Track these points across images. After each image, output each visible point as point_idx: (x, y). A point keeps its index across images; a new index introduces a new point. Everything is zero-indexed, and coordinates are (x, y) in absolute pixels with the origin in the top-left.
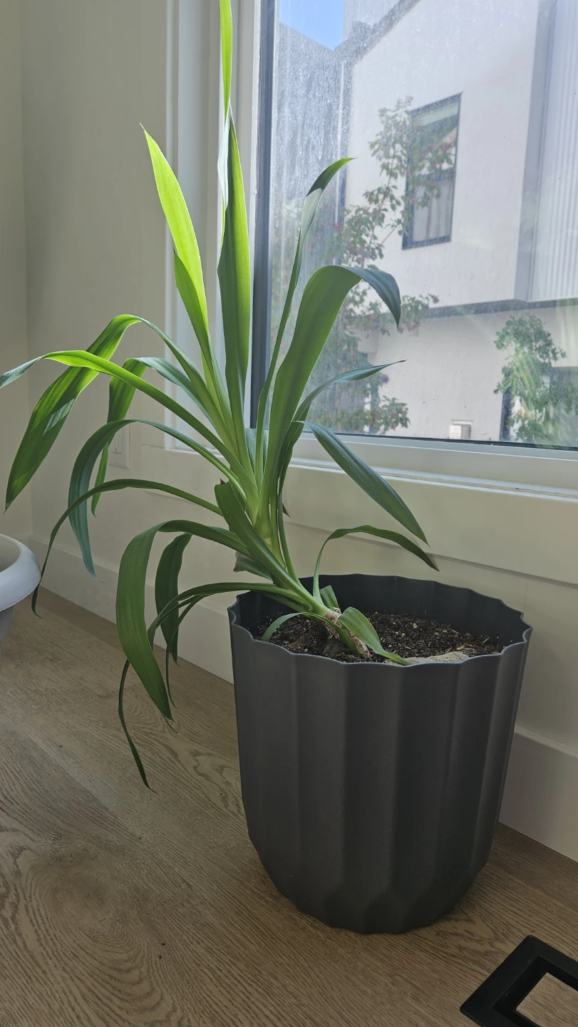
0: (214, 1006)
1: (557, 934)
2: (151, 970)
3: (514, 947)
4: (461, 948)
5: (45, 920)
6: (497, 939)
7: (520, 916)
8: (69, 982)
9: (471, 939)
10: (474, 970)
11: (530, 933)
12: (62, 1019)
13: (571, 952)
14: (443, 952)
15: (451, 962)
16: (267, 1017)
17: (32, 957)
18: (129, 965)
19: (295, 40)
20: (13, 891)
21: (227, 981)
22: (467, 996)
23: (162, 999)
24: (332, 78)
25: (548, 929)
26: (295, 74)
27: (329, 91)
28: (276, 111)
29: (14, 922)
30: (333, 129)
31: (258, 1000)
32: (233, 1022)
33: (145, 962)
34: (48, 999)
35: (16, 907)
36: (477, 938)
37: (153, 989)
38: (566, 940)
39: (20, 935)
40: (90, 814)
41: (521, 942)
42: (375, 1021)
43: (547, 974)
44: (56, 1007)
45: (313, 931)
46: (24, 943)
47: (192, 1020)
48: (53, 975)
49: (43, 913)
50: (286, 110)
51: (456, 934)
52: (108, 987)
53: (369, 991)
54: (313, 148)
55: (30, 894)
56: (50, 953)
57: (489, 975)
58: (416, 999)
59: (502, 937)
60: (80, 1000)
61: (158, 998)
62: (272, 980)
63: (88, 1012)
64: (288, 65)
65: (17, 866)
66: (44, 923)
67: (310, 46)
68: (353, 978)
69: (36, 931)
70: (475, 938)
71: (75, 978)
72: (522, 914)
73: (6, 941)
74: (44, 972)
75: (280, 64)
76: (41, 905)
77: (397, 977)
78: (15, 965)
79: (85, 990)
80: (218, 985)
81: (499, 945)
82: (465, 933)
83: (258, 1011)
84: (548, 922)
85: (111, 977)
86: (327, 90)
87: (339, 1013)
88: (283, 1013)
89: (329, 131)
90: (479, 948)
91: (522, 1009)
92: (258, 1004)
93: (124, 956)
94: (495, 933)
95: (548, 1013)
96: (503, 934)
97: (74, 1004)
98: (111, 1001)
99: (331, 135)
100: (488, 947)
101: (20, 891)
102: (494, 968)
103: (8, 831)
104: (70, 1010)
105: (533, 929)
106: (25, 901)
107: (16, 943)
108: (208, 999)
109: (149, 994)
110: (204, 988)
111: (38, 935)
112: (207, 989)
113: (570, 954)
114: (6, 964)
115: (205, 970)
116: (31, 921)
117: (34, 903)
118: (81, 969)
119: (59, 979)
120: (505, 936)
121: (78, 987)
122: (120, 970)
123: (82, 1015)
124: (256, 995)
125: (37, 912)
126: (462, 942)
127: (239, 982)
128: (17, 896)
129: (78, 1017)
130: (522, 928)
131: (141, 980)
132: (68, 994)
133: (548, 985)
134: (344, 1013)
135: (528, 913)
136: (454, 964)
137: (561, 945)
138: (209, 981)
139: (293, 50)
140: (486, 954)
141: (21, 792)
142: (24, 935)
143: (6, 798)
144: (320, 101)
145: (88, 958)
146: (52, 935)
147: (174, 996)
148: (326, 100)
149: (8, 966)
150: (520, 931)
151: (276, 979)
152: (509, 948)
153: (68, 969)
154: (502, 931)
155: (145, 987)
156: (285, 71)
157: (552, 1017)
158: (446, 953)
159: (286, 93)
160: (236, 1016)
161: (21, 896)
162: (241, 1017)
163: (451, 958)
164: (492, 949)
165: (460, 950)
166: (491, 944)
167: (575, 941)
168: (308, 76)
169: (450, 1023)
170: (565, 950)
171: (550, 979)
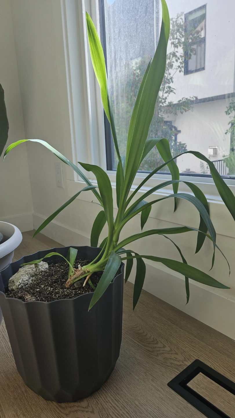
1: (207, 359)
3: (191, 363)
4: (171, 363)
6: (185, 360)
10: (175, 371)
11: (197, 358)
13: (211, 365)
14: (165, 365)
15: (167, 368)
22: (171, 380)
24: (127, 31)
25: (205, 357)
26: (113, 30)
30: (129, 52)
36: (178, 360)
38: (210, 361)
41: (193, 361)
42: (137, 388)
43: (200, 373)
50: (112, 44)
51: (171, 359)
53: (137, 378)
54: (122, 59)
57: (179, 373)
58: (152, 380)
59: (187, 360)
70: (177, 360)
72: (196, 352)
75: (108, 26)
77: (147, 373)
81: (185, 362)
82: (174, 359)
84: (205, 354)
86: (125, 36)
89: (127, 53)
90: (179, 363)
91: (189, 385)
94: (185, 358)
95: (198, 386)
96: (188, 359)
99: (128, 54)
100: (181, 363)
102: (182, 370)
105: (199, 357)
113: (211, 366)
126: (172, 361)
130: (195, 356)
133: (200, 376)
134: (127, 385)
135: (198, 351)
136: (168, 369)
140: (180, 365)
148: (125, 40)
150: (194, 357)
152: (189, 363)
154: (187, 357)
156: (110, 29)
157: (199, 387)
158: (166, 365)
159: (112, 38)
164: (183, 364)
165: (171, 364)
166: (182, 362)
167: (214, 361)
168: (118, 31)
169: (162, 389)
170: (209, 364)
171: (201, 375)
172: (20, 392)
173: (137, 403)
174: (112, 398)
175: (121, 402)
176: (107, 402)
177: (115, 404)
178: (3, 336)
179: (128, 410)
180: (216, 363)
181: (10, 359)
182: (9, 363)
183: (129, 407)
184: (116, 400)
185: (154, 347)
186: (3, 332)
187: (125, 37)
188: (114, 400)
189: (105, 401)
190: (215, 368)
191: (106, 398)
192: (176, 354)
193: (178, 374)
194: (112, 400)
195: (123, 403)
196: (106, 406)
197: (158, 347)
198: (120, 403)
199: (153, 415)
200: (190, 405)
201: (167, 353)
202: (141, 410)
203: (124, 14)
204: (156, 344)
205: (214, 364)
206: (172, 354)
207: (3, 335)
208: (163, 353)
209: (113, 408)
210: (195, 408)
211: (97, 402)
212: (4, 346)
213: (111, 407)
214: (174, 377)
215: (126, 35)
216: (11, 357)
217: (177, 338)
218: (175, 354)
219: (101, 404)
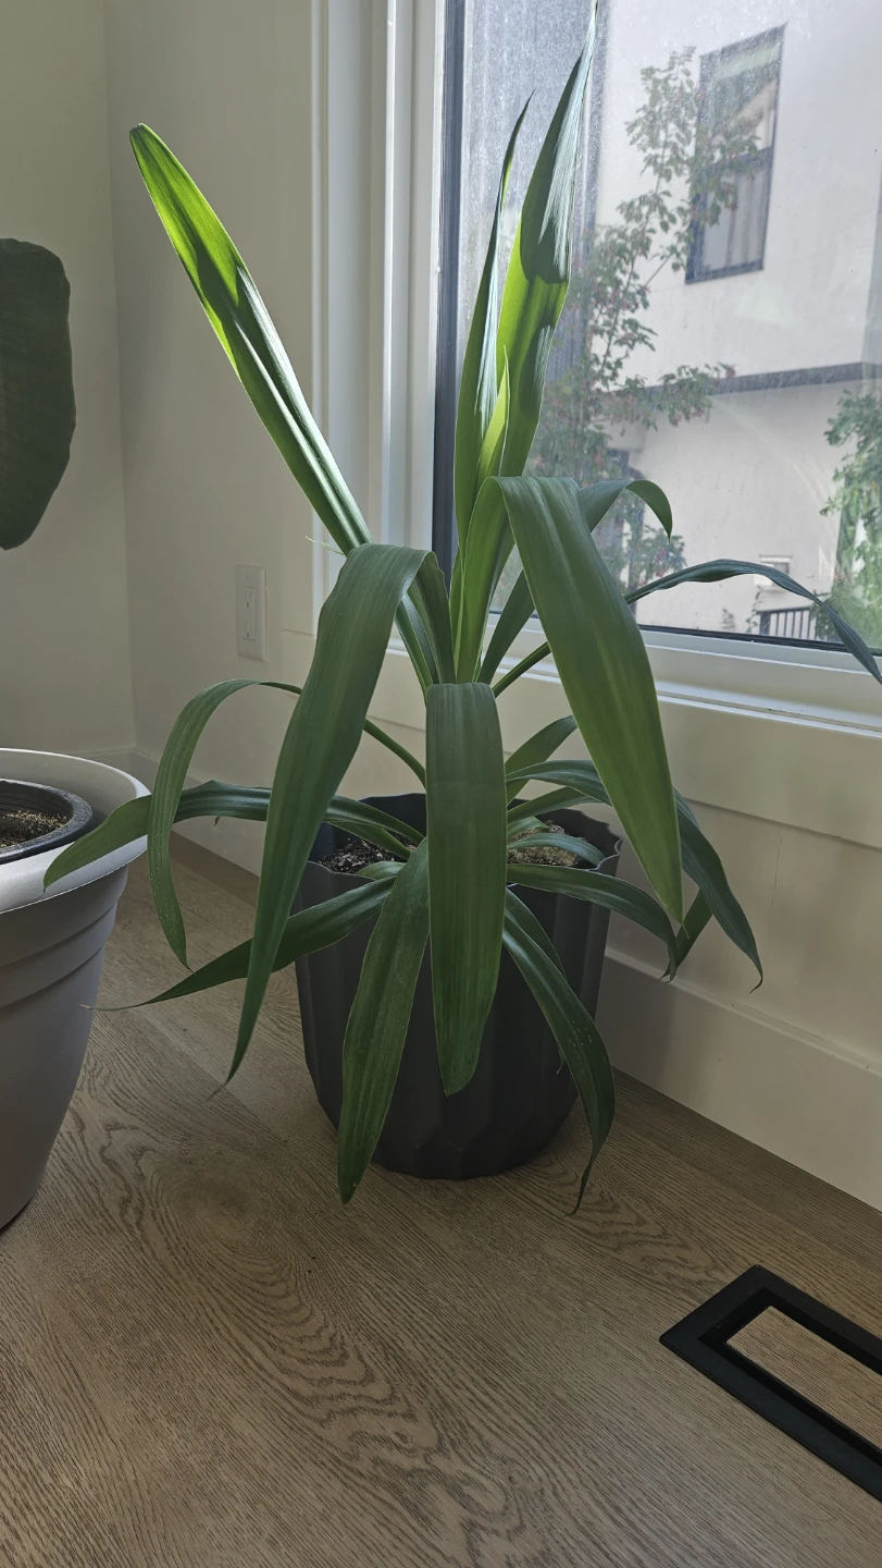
0: (372, 1324)
1: (791, 1265)
2: (299, 1284)
3: (734, 1277)
4: (669, 1276)
5: (176, 1227)
6: (715, 1268)
7: (749, 1243)
8: (205, 1293)
9: (683, 1267)
10: (683, 1300)
11: (757, 1263)
12: (199, 1331)
13: (805, 1285)
14: (647, 1279)
15: (656, 1290)
16: (432, 1337)
17: (162, 1266)
18: (274, 1277)
19: (494, 46)
20: (136, 1195)
21: (388, 1299)
22: (671, 1326)
23: (311, 1314)
25: (782, 1259)
26: (494, 96)
27: (540, 125)
28: (468, 150)
29: (139, 1229)
31: (423, 1319)
32: (393, 1341)
33: (292, 1276)
34: (182, 1310)
35: (141, 1213)
36: (691, 1266)
37: (302, 1304)
38: (801, 1272)
39: (147, 1242)
40: (225, 1112)
41: (744, 1271)
42: (557, 1347)
43: (771, 1308)
44: (192, 1318)
45: (492, 1251)
46: (152, 1251)
47: (346, 1337)
48: (186, 1284)
49: (173, 1220)
50: (482, 149)
51: (665, 1261)
52: (250, 1300)
53: (554, 1316)
55: (157, 1198)
56: (183, 1263)
57: (699, 1305)
58: (606, 1325)
59: (722, 1265)
60: (219, 1312)
61: (308, 1313)
62: (440, 1300)
63: (228, 1325)
64: (485, 83)
65: (140, 1168)
66: (174, 1231)
67: (516, 58)
68: (535, 1301)
69: (166, 1239)
70: (688, 1265)
71: (212, 1290)
72: (752, 1242)
73: (132, 1249)
74: (177, 1282)
75: (474, 82)
76: (170, 1211)
77: (588, 1303)
78: (143, 1274)
79: (223, 1302)
80: (376, 1302)
81: (716, 1274)
82: (679, 1261)
83: (422, 1332)
84: (782, 1251)
85: (253, 1290)
86: (538, 123)
87: (516, 1337)
88: (450, 1334)
90: (693, 1277)
91: (733, 1342)
92: (422, 1324)
93: (269, 1269)
94: (714, 1261)
95: (764, 1348)
96: (724, 1262)
97: (212, 1315)
98: (254, 1314)
100: (703, 1276)
101: (145, 1196)
102: (707, 1298)
103: (126, 1128)
104: (207, 1321)
105: (762, 1258)
106: (151, 1207)
107: (142, 1250)
108: (365, 1316)
109: (296, 1309)
110: (360, 1304)
111: (168, 1244)
112: (364, 1306)
113: (804, 1288)
114: (133, 1272)
115: (362, 1287)
116: (159, 1228)
117: (162, 1208)
118: (219, 1280)
119: (195, 1290)
120: (726, 1265)
121: (215, 1298)
122: (263, 1283)
123: (221, 1327)
124: (421, 1314)
125: (165, 1219)
126: (672, 1269)
127: (401, 1300)
128: (142, 1201)
129: (217, 1329)
130: (748, 1257)
131: (287, 1294)
132: (205, 1305)
135: (759, 1240)
136: (659, 1292)
137: (795, 1278)
138: (366, 1297)
139: (491, 62)
140: (700, 1283)
141: (138, 1084)
142: (151, 1243)
143: (120, 1090)
144: (528, 138)
145: (226, 1268)
146: (185, 1245)
147: (326, 1312)
149: (135, 1275)
150: (744, 1258)
151: (445, 1299)
152: (729, 1278)
153: (205, 1281)
154: (722, 1259)
155: (293, 1301)
156: (480, 92)
157: (769, 1353)
158: (650, 1280)
159: (482, 125)
160: (396, 1335)
161: (147, 1202)
162: (402, 1336)
163: (657, 1286)
164: (707, 1278)
165: (669, 1278)
166: (707, 1273)
167: (812, 1274)
168: (513, 101)
169: (645, 1353)
170: (798, 1283)
171: (772, 1313)
172: (148, 1345)
173: (560, 1393)
174: (476, 1377)
175: (505, 1387)
176: (457, 1386)
177: (487, 1394)
178: (65, 1164)
179: (531, 1414)
180: (821, 1280)
181: (100, 1237)
182: (97, 1251)
183: (533, 1404)
184: (485, 1379)
185: (604, 1223)
186: (64, 1150)
187: (535, 125)
188: (482, 1382)
189: (450, 1384)
190: (817, 1296)
191: (450, 1375)
192: (684, 1246)
193: (692, 1309)
194: (473, 1380)
195: (511, 1392)
196: (456, 1400)
197: (618, 1223)
198: (503, 1392)
199: (617, 1433)
200: (740, 1407)
201: (652, 1242)
202: (577, 1414)
203: (538, 45)
204: (608, 1211)
205: (815, 1282)
206: (668, 1245)
207: (62, 1160)
208: (636, 1242)
209: (478, 1404)
210: (758, 1416)
211: (423, 1386)
212: (72, 1196)
213: (471, 1401)
214: (681, 1318)
215: (540, 118)
216: (104, 1233)
217: (682, 1196)
218: (680, 1246)
219: (437, 1392)
